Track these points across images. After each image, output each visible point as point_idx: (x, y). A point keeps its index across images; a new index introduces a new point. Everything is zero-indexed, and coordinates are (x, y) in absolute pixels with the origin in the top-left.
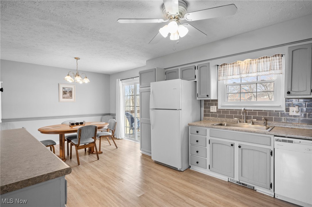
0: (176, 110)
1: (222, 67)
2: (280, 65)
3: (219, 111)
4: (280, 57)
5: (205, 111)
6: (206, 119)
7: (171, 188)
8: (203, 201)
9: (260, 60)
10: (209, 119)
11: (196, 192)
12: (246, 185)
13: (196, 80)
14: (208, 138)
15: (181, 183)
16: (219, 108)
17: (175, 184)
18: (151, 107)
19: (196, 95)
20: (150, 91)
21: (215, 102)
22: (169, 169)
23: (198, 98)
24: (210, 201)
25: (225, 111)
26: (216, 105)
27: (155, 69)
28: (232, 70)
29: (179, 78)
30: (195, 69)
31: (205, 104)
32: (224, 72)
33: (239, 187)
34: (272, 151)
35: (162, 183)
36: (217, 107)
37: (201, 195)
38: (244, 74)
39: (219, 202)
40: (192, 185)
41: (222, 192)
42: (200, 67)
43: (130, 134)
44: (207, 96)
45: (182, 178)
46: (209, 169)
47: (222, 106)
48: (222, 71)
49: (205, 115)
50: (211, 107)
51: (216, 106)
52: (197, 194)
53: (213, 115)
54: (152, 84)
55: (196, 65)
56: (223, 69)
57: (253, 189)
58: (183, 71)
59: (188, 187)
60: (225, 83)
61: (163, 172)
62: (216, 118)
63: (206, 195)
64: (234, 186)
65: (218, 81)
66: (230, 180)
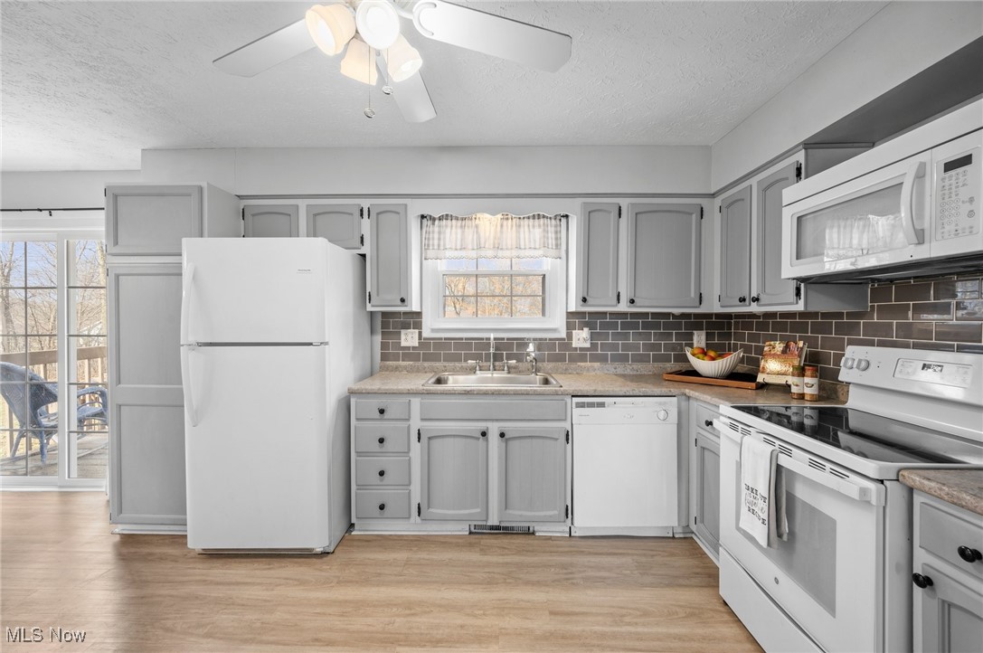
0: (311, 344)
1: (433, 224)
2: (556, 239)
3: (424, 343)
4: (558, 221)
5: (384, 346)
6: (387, 370)
7: (317, 640)
8: (441, 632)
9: (522, 222)
10: (397, 368)
11: (408, 612)
12: (512, 528)
13: (366, 250)
14: (416, 424)
15: (346, 601)
16: (424, 335)
17: (324, 614)
18: (189, 333)
19: (364, 296)
20: (181, 275)
21: (414, 320)
22: (276, 565)
23: (373, 306)
24: (459, 622)
25: (441, 344)
26: (418, 326)
27: (201, 189)
28: (459, 236)
29: (301, 232)
30: (362, 215)
31: (385, 325)
32: (439, 239)
33: (500, 541)
34: (568, 432)
35: (272, 639)
36: (420, 334)
37: (426, 612)
38: (490, 249)
39: (482, 612)
40: (383, 589)
41: (471, 572)
42: (378, 214)
43: (14, 459)
44: (403, 300)
45: (339, 577)
46: (419, 515)
47: (433, 330)
48: (436, 236)
49: (384, 357)
50: (403, 332)
51: (417, 331)
52: (413, 615)
53: (409, 354)
54: (189, 245)
55: (366, 204)
56: (436, 229)
57: (529, 533)
58: (315, 215)
59: (374, 606)
60: (439, 269)
61: (259, 584)
62: (418, 364)
63: (440, 606)
64: (488, 541)
65: (424, 261)
66: (473, 529)
